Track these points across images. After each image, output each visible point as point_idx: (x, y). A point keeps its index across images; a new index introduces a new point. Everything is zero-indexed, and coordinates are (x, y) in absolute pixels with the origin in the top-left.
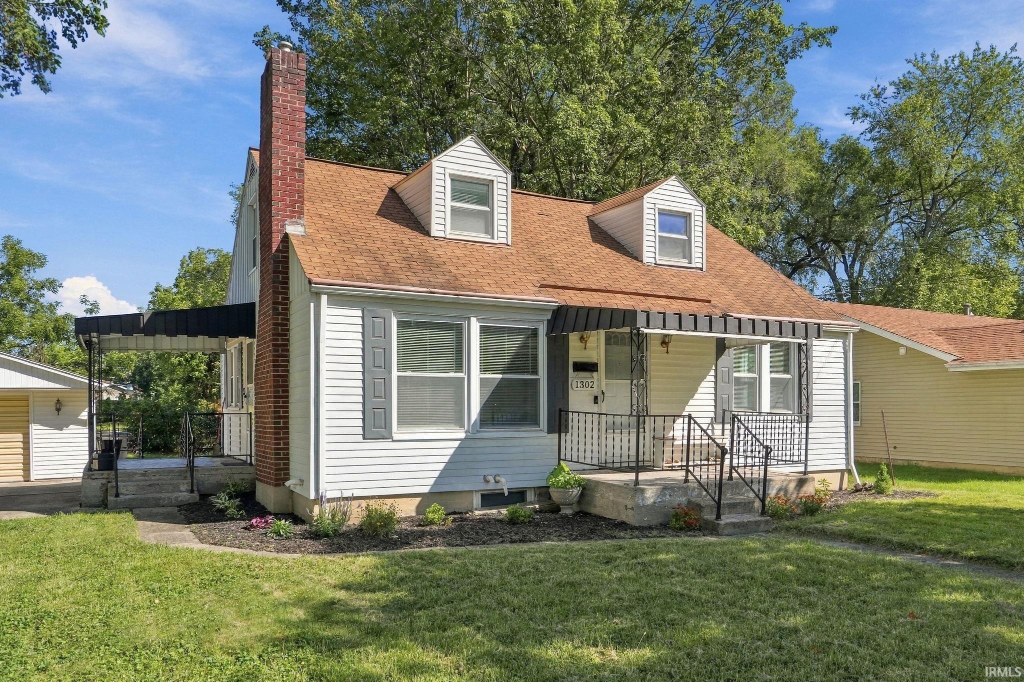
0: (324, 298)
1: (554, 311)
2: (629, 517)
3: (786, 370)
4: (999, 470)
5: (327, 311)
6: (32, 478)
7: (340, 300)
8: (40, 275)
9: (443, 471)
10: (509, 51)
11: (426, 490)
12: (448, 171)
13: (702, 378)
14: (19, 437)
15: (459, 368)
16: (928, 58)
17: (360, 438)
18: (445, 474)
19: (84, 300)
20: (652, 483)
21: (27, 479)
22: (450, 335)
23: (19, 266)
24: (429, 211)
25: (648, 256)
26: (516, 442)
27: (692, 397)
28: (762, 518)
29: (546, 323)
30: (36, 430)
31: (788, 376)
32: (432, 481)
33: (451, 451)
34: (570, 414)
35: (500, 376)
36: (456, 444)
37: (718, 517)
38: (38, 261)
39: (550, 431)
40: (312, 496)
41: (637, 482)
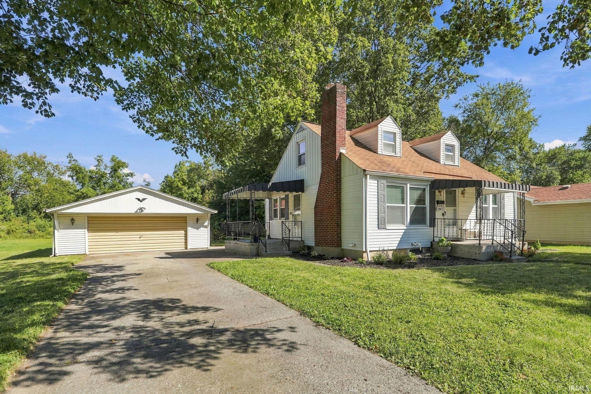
0: (368, 176)
1: (432, 181)
2: (478, 257)
3: (495, 204)
4: (553, 243)
5: (369, 181)
6: (188, 248)
7: (373, 177)
8: (126, 171)
9: (400, 241)
10: (367, 84)
11: (395, 248)
12: (383, 129)
13: (473, 207)
14: (183, 232)
15: (403, 203)
16: (486, 85)
17: (377, 228)
18: (401, 242)
19: (144, 181)
20: (484, 244)
21: (186, 248)
22: (399, 190)
23: (119, 167)
24: (377, 144)
25: (442, 162)
26: (420, 230)
27: (470, 214)
28: (521, 257)
29: (429, 186)
30: (189, 229)
31: (496, 206)
32: (397, 245)
33: (402, 234)
34: (436, 220)
35: (415, 206)
36: (403, 231)
37: (511, 256)
38: (124, 165)
39: (430, 226)
40: (364, 250)
41: (480, 244)
